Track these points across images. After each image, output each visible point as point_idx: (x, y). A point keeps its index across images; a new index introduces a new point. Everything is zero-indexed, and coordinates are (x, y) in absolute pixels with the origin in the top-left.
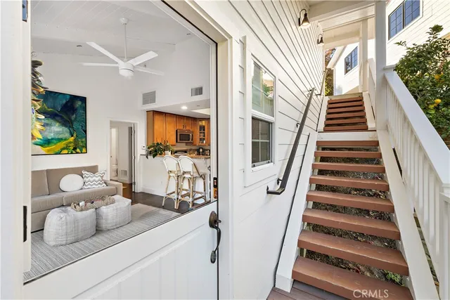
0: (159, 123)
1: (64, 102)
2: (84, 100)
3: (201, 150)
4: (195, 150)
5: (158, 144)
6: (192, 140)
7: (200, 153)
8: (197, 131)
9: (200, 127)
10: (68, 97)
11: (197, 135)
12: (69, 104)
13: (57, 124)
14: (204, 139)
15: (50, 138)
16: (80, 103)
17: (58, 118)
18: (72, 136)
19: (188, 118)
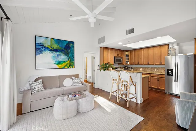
0: (106, 53)
1: (66, 44)
2: (73, 43)
3: (126, 68)
4: (123, 67)
5: (106, 64)
6: (122, 62)
7: (125, 69)
8: (124, 57)
9: (126, 55)
10: (67, 42)
11: (125, 59)
12: (68, 45)
13: (63, 55)
14: (128, 61)
15: (60, 61)
16: (72, 45)
17: (63, 52)
18: (69, 60)
19: (120, 50)
